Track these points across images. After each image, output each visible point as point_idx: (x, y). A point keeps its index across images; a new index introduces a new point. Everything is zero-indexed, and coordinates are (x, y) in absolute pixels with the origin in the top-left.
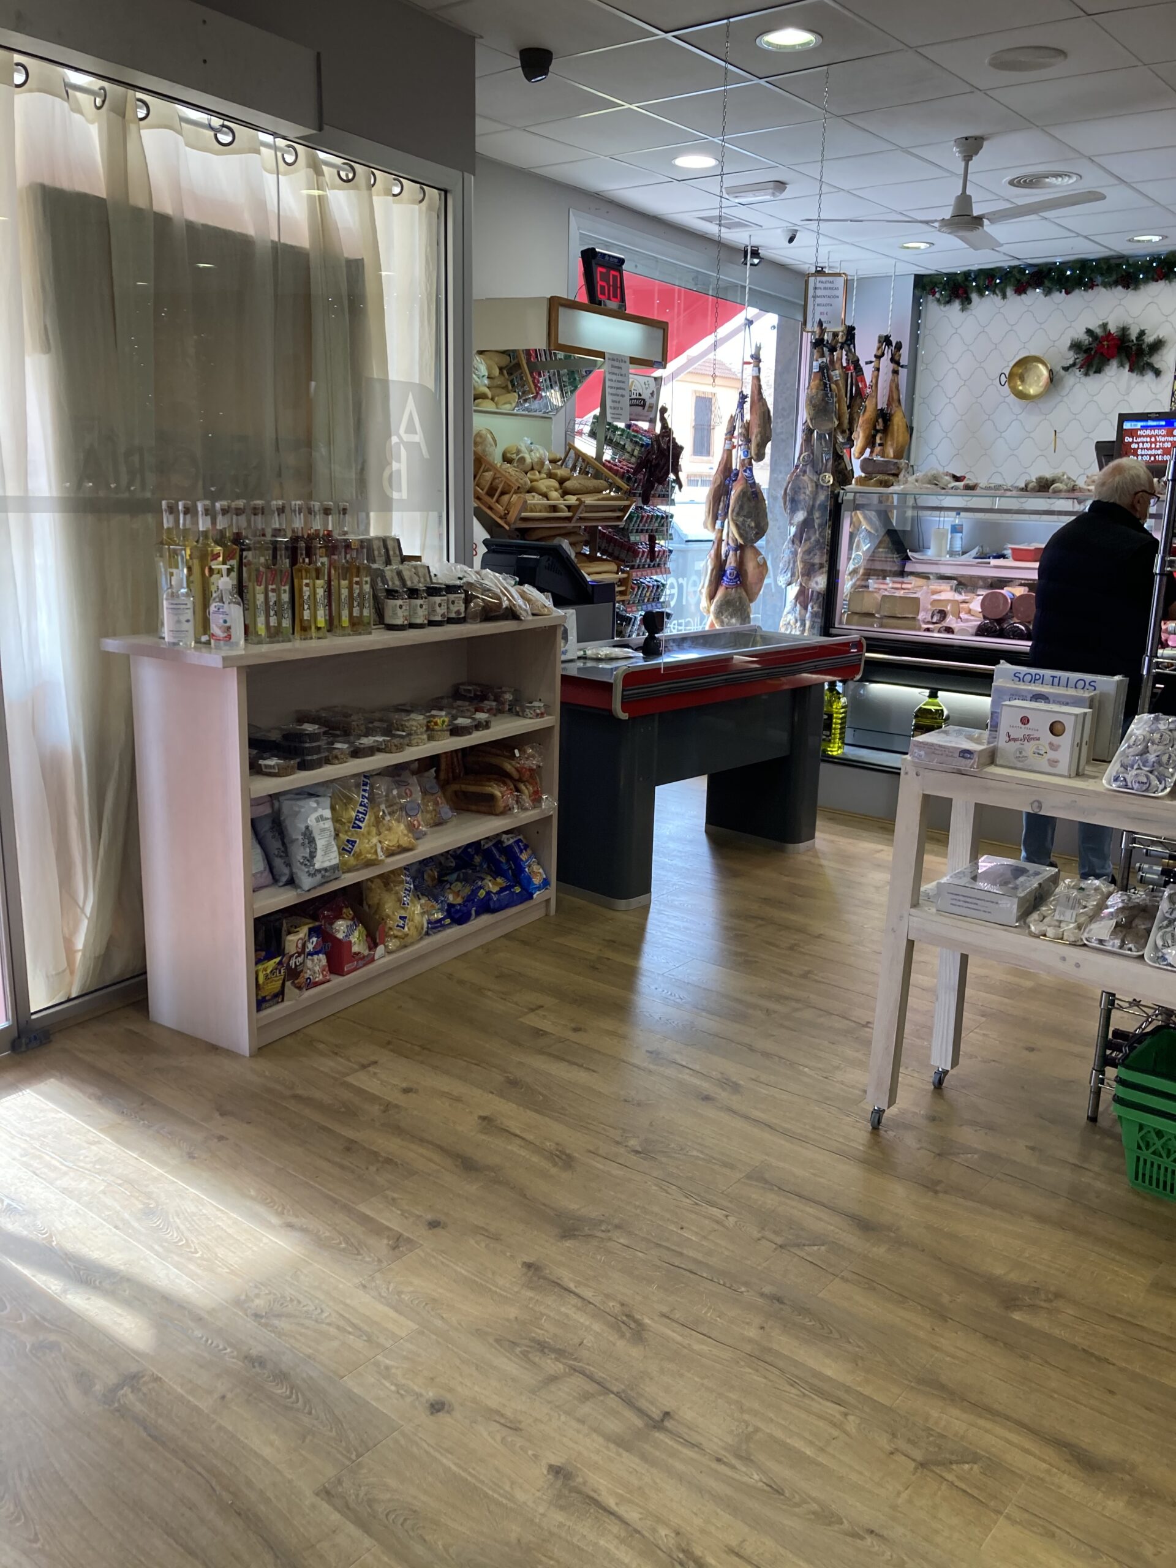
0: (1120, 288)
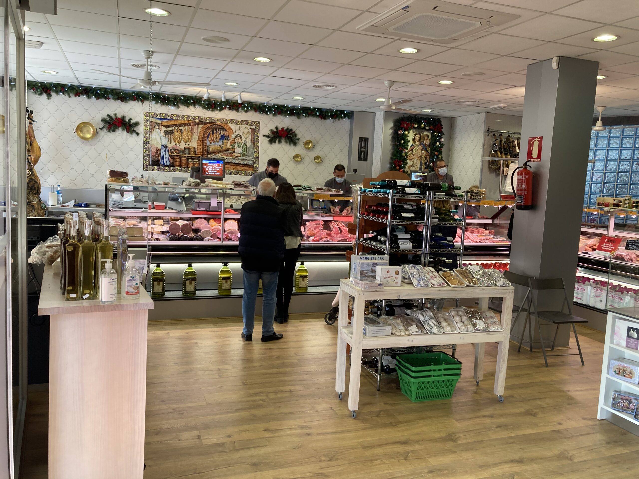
0: (119, 101)
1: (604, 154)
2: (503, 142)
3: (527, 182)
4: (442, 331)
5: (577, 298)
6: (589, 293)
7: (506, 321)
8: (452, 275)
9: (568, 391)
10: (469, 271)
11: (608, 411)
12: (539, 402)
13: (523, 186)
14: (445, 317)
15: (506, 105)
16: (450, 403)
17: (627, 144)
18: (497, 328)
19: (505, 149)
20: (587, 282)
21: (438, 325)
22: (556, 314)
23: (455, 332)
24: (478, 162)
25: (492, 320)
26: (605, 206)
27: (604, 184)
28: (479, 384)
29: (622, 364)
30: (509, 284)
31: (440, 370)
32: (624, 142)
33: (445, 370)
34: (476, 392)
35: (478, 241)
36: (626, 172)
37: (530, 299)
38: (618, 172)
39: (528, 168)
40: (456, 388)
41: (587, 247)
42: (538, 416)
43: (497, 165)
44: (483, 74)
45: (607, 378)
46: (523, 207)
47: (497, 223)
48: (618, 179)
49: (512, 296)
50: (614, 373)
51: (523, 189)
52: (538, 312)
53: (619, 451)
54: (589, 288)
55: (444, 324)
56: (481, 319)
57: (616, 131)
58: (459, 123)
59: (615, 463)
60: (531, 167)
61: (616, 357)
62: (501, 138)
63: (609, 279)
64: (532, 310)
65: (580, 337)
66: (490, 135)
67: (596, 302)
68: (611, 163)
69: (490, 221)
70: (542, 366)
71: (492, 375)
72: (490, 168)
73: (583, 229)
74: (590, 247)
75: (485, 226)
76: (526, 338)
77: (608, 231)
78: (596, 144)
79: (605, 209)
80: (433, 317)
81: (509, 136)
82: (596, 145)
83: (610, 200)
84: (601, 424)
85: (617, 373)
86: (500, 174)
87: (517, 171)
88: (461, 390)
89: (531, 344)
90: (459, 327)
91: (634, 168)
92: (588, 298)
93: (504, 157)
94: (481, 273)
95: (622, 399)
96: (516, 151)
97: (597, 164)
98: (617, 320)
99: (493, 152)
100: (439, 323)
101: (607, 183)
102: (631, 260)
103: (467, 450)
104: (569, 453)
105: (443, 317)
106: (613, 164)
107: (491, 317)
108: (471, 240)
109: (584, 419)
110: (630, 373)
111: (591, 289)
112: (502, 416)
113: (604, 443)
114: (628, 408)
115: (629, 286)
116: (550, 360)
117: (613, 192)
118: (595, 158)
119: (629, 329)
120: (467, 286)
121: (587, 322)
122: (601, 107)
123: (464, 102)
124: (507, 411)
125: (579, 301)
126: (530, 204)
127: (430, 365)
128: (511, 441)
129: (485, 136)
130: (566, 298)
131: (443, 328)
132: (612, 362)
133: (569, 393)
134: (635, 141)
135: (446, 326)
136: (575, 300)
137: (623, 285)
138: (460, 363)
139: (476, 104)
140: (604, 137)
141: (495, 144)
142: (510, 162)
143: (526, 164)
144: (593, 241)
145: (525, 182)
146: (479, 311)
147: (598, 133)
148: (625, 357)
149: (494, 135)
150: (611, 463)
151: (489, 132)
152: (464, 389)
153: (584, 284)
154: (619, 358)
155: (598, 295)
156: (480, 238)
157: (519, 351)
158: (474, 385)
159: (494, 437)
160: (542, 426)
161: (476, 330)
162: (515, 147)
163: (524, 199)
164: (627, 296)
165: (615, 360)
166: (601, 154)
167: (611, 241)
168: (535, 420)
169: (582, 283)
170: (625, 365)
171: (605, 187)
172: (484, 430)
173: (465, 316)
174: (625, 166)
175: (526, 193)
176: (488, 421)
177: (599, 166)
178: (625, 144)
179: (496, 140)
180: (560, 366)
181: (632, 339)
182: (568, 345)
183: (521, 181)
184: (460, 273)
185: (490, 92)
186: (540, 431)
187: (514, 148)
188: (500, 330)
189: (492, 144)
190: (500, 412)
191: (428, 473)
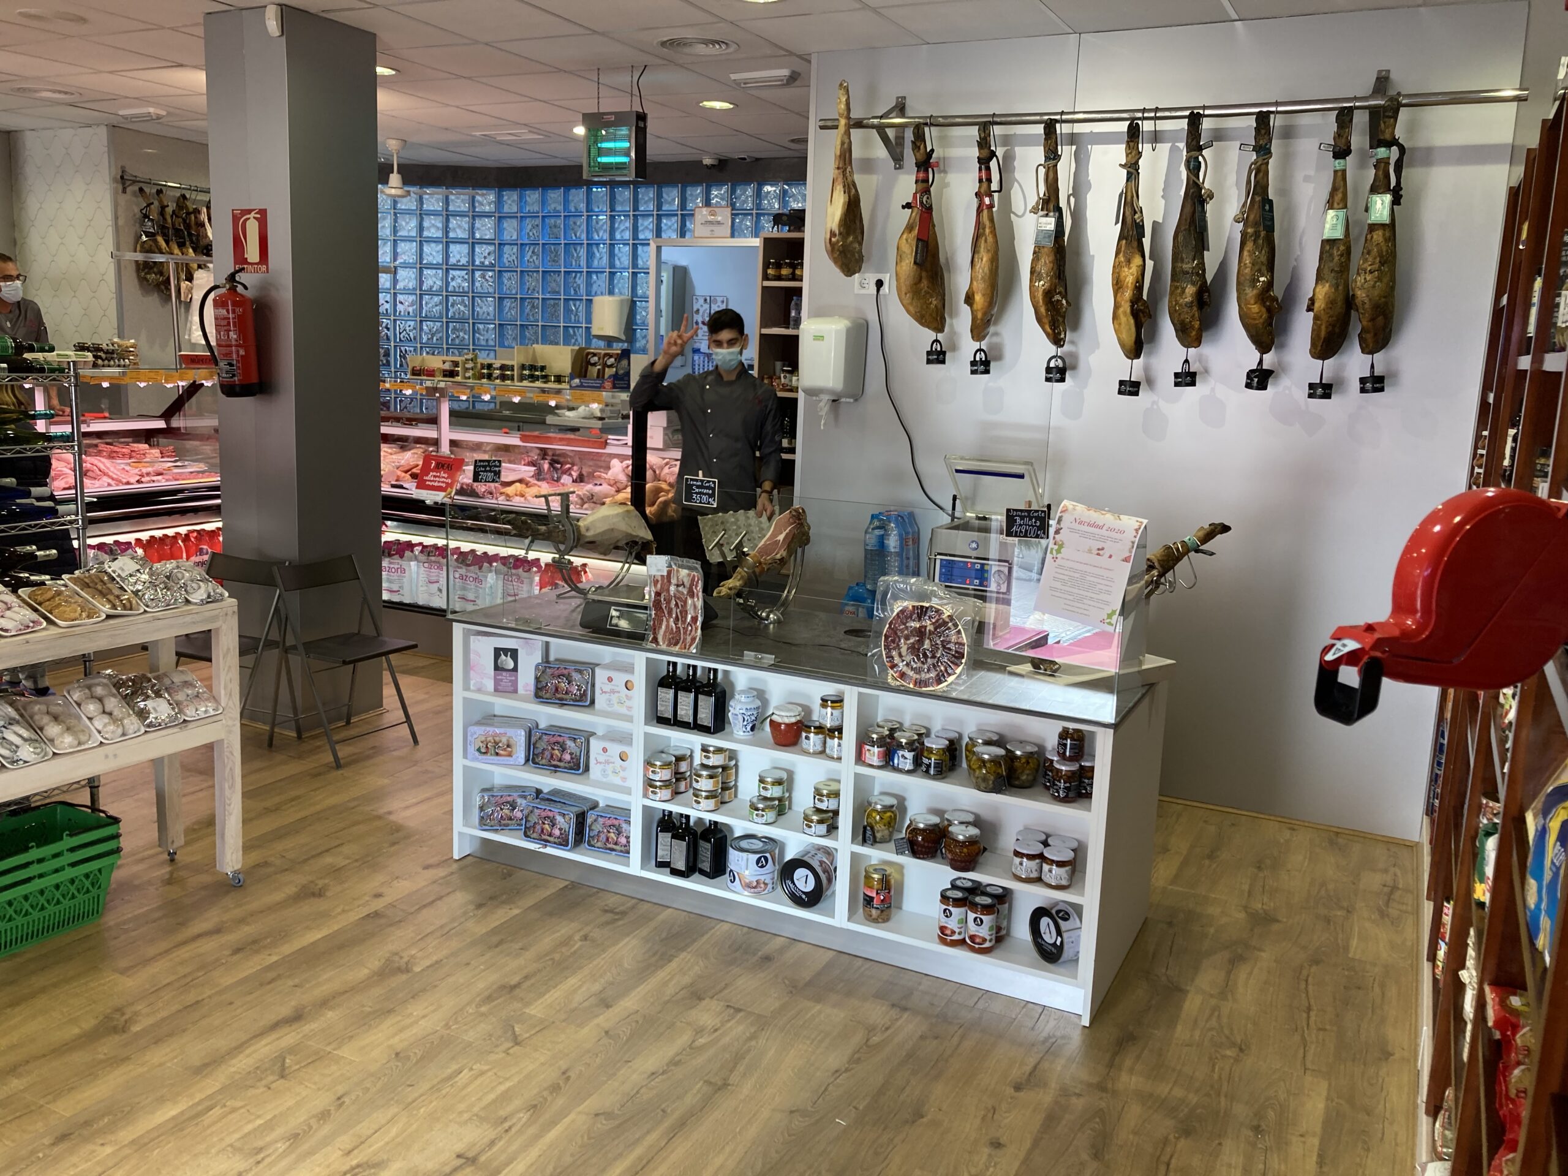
1: (414, 250)
2: (169, 210)
3: (241, 324)
4: (50, 750)
5: (391, 591)
6: (414, 576)
7: (225, 688)
8: (59, 593)
9: (390, 813)
10: (109, 576)
11: (472, 837)
12: (328, 859)
13: (233, 335)
14: (54, 709)
15: (164, 113)
16: (98, 932)
17: (458, 230)
18: (205, 708)
19: (178, 232)
20: (408, 553)
21: (34, 736)
22: (346, 640)
23: (90, 744)
24: (106, 266)
25: (189, 692)
26: (428, 375)
27: (421, 321)
28: (176, 857)
29: (490, 729)
30: (221, 595)
31: (56, 856)
32: (451, 226)
33: (72, 850)
34: (170, 881)
35: (133, 480)
36: (464, 293)
37: (283, 617)
38: (447, 293)
39: (240, 289)
40: (113, 886)
41: (399, 473)
42: (329, 894)
43: (161, 274)
44: (82, 20)
45: (465, 767)
46: (238, 389)
47: (179, 429)
48: (447, 310)
49: (234, 622)
50: (477, 754)
51: (234, 343)
52: (304, 644)
53: (502, 915)
54: (413, 564)
55: (53, 730)
56: (158, 694)
57: (433, 199)
58: (33, 148)
59: (496, 946)
60: (246, 288)
61: (477, 717)
62: (161, 202)
63: (447, 539)
64: (290, 641)
65: (404, 681)
66: (129, 190)
67: (431, 594)
68: (429, 271)
69: (161, 424)
70: (329, 768)
71: (208, 824)
72: (142, 280)
73: (385, 429)
74: (406, 472)
75: (147, 436)
76: (285, 712)
77: (439, 430)
78: (395, 226)
79: (429, 384)
80: (17, 717)
81: (184, 197)
82: (395, 230)
83: (436, 362)
84: (461, 869)
85: (483, 750)
86: (170, 296)
87: (212, 296)
88: (128, 887)
89: (297, 721)
90: (100, 728)
91: (477, 284)
92: (414, 588)
93: (176, 251)
94: (145, 577)
95: (497, 804)
96: (207, 236)
97: (402, 274)
98: (472, 638)
99: (144, 238)
100: (37, 729)
101: (427, 318)
102: (491, 493)
103: (158, 1041)
104: (401, 958)
105: (48, 713)
106: (435, 275)
107: (187, 684)
108: (113, 479)
109: (426, 867)
110: (508, 746)
111: (418, 567)
112: (242, 921)
113: (471, 907)
114: (510, 819)
115: (492, 550)
116: (343, 751)
117: (441, 338)
118: (395, 260)
119: (498, 652)
120: (109, 617)
121: (415, 646)
122: (394, 142)
123: (36, 91)
124: (255, 905)
125: (396, 598)
126: (254, 379)
127: (26, 849)
128: (271, 975)
129: (115, 193)
130: (365, 600)
131: (52, 741)
132: (472, 729)
133: (392, 818)
134: (473, 225)
135: (62, 734)
136: (385, 596)
137: (480, 549)
138: (115, 821)
139: (77, 100)
140: (409, 212)
141: (146, 216)
142: (195, 266)
143: (232, 278)
144: (412, 457)
145: (235, 326)
146: (149, 675)
147: (395, 203)
148: (496, 713)
149: (141, 190)
150: (490, 948)
151: (124, 180)
152: (136, 882)
153: (402, 557)
154: (484, 718)
155: (434, 579)
156: (136, 471)
157: (270, 745)
158: (163, 863)
159: (228, 980)
160: (339, 914)
161: (150, 725)
162: (203, 225)
163: (238, 368)
164: (491, 571)
165: (479, 723)
166: (407, 252)
167: (443, 466)
168: (320, 905)
169: (397, 556)
170: (498, 731)
171: (425, 327)
172: (200, 974)
173: (114, 695)
174: (459, 280)
175: (242, 352)
176: (208, 946)
177: (407, 278)
178: (454, 229)
179: (149, 205)
180: (369, 757)
181: (504, 674)
182: (380, 704)
183: (225, 322)
184: (85, 585)
185: (111, 72)
186: (336, 928)
187: (202, 230)
188: (212, 713)
189: (139, 215)
190: (237, 913)
191: (53, 1144)
